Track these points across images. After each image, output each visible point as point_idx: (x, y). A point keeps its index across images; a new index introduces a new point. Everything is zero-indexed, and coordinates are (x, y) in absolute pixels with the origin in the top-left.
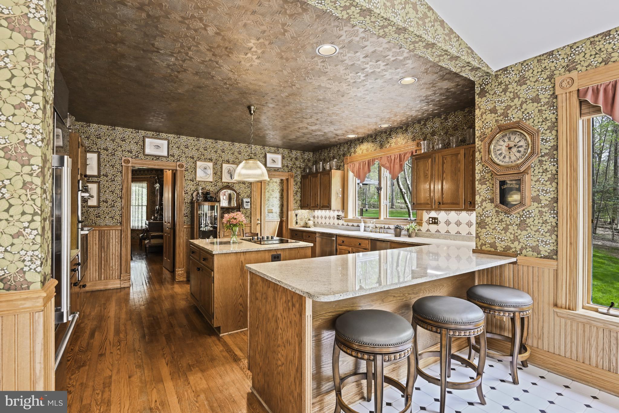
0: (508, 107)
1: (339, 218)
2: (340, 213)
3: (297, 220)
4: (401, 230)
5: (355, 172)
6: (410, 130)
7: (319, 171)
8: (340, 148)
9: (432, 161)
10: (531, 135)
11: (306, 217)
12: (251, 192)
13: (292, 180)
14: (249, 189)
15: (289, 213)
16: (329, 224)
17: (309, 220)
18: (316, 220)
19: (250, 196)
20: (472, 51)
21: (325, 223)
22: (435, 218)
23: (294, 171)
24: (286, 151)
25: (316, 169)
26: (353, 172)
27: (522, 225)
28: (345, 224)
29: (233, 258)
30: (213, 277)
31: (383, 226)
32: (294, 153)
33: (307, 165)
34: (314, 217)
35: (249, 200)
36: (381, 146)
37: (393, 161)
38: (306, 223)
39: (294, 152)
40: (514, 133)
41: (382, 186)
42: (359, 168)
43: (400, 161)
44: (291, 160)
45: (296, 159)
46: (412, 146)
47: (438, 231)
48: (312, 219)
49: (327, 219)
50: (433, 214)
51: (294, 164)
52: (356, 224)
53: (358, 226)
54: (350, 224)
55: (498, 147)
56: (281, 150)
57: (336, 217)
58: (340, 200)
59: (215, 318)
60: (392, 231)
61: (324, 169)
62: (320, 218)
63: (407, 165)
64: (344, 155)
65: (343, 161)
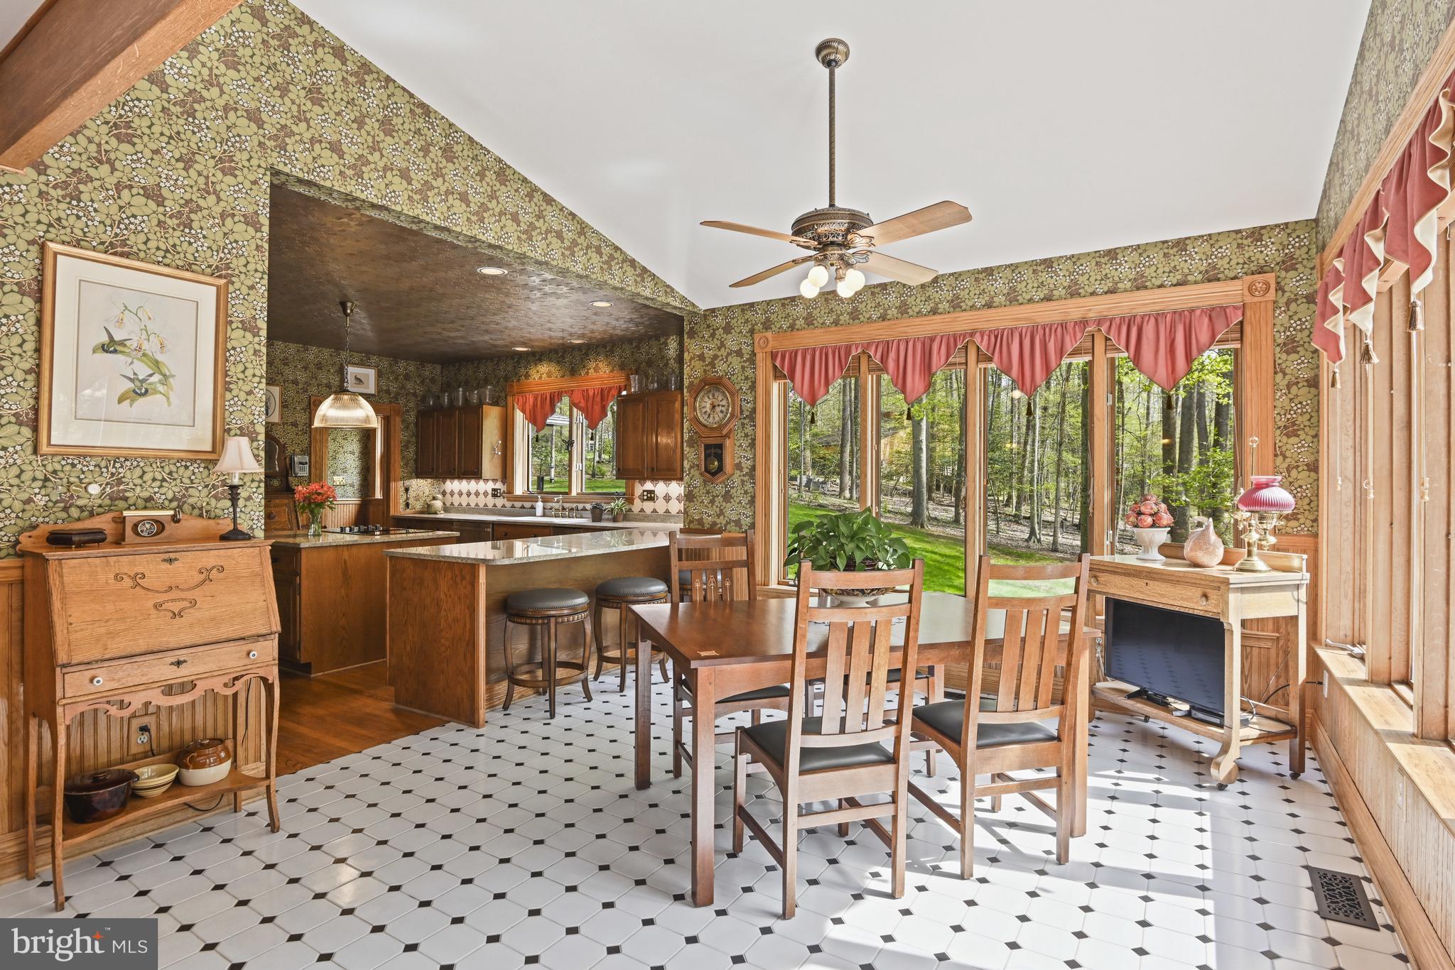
0: (715, 357)
1: (495, 494)
2: (499, 485)
3: (407, 499)
4: (602, 511)
5: (528, 412)
6: (618, 352)
7: (455, 404)
8: (497, 364)
9: (644, 408)
10: (732, 394)
11: (427, 493)
12: (310, 442)
13: (398, 419)
14: (306, 436)
15: (393, 485)
16: (477, 505)
17: (434, 498)
18: (448, 499)
19: (307, 451)
20: (672, 290)
21: (468, 505)
22: (652, 492)
23: (402, 401)
24: (385, 363)
25: (451, 401)
26: (523, 411)
27: (727, 497)
28: (508, 504)
29: (330, 555)
30: (300, 584)
31: (574, 505)
32: (402, 366)
33: (429, 390)
34: (444, 493)
35: (306, 459)
36: (573, 372)
37: (591, 400)
38: (429, 506)
39: (402, 364)
40: (718, 390)
41: (574, 438)
42: (535, 405)
43: (602, 399)
44: (396, 379)
45: (407, 377)
46: (619, 379)
47: (655, 511)
48: (440, 496)
49: (473, 496)
50: (649, 486)
51: (403, 387)
52: (527, 505)
53: (533, 508)
54: (518, 504)
55: (703, 404)
56: (374, 359)
57: (490, 492)
58: (497, 461)
59: (302, 649)
60: (589, 514)
61: (466, 400)
62: (456, 496)
63: (612, 406)
64: (506, 378)
65: (504, 389)
